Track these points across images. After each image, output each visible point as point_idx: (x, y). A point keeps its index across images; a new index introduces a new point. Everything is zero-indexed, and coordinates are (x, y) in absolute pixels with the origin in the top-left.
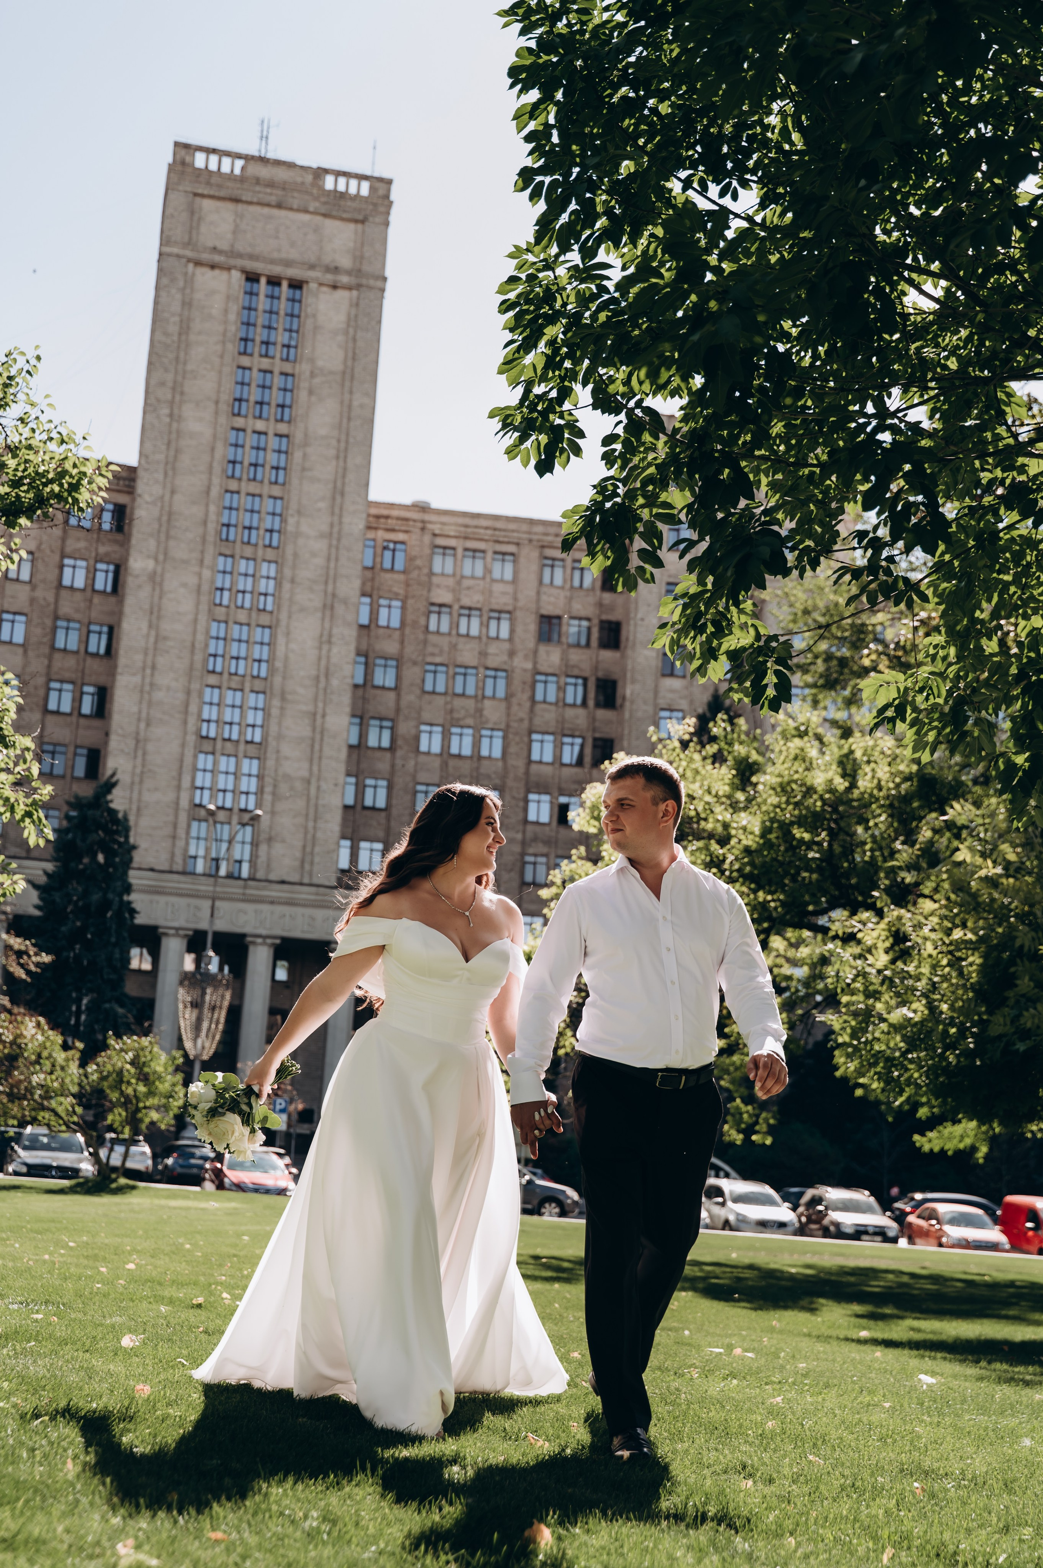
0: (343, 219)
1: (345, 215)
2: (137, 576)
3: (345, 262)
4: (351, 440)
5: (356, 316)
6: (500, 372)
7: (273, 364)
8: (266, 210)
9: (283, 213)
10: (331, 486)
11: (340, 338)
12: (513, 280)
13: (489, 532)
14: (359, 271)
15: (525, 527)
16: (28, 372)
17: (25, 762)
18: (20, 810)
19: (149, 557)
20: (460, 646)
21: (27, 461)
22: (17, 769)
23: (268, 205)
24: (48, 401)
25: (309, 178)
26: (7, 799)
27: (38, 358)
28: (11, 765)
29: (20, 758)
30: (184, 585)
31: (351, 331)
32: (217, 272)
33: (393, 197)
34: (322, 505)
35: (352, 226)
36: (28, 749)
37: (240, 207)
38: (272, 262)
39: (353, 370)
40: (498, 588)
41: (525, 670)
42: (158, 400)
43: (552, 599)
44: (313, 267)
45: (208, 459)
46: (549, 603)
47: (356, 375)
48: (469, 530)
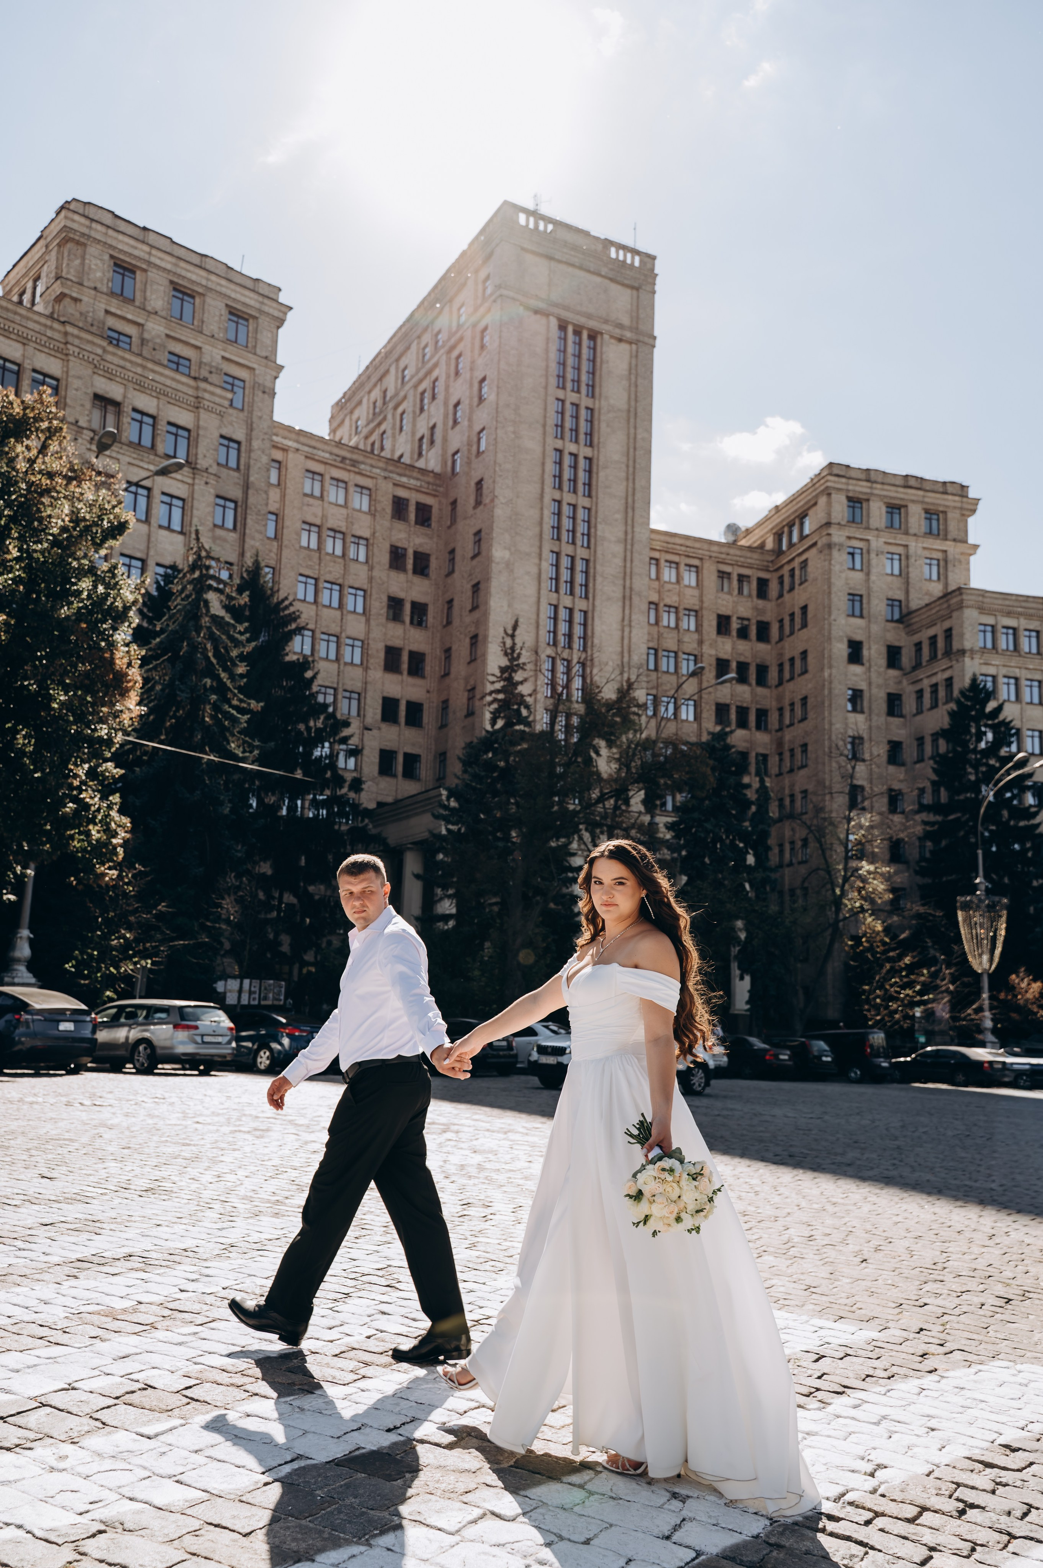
0: (623, 285)
2: (498, 563)
3: (626, 321)
4: (637, 466)
5: (636, 365)
7: (580, 398)
8: (570, 269)
9: (582, 274)
10: (623, 501)
11: (625, 383)
13: (683, 548)
14: (637, 329)
15: (706, 547)
19: (505, 548)
20: (665, 635)
23: (573, 265)
25: (600, 247)
30: (528, 573)
31: (633, 377)
32: (539, 317)
33: (656, 271)
34: (618, 516)
35: (629, 291)
37: (553, 264)
38: (579, 313)
39: (634, 409)
40: (689, 592)
41: (711, 656)
42: (506, 419)
43: (725, 603)
44: (606, 322)
45: (540, 472)
46: (723, 605)
47: (638, 414)
48: (670, 546)
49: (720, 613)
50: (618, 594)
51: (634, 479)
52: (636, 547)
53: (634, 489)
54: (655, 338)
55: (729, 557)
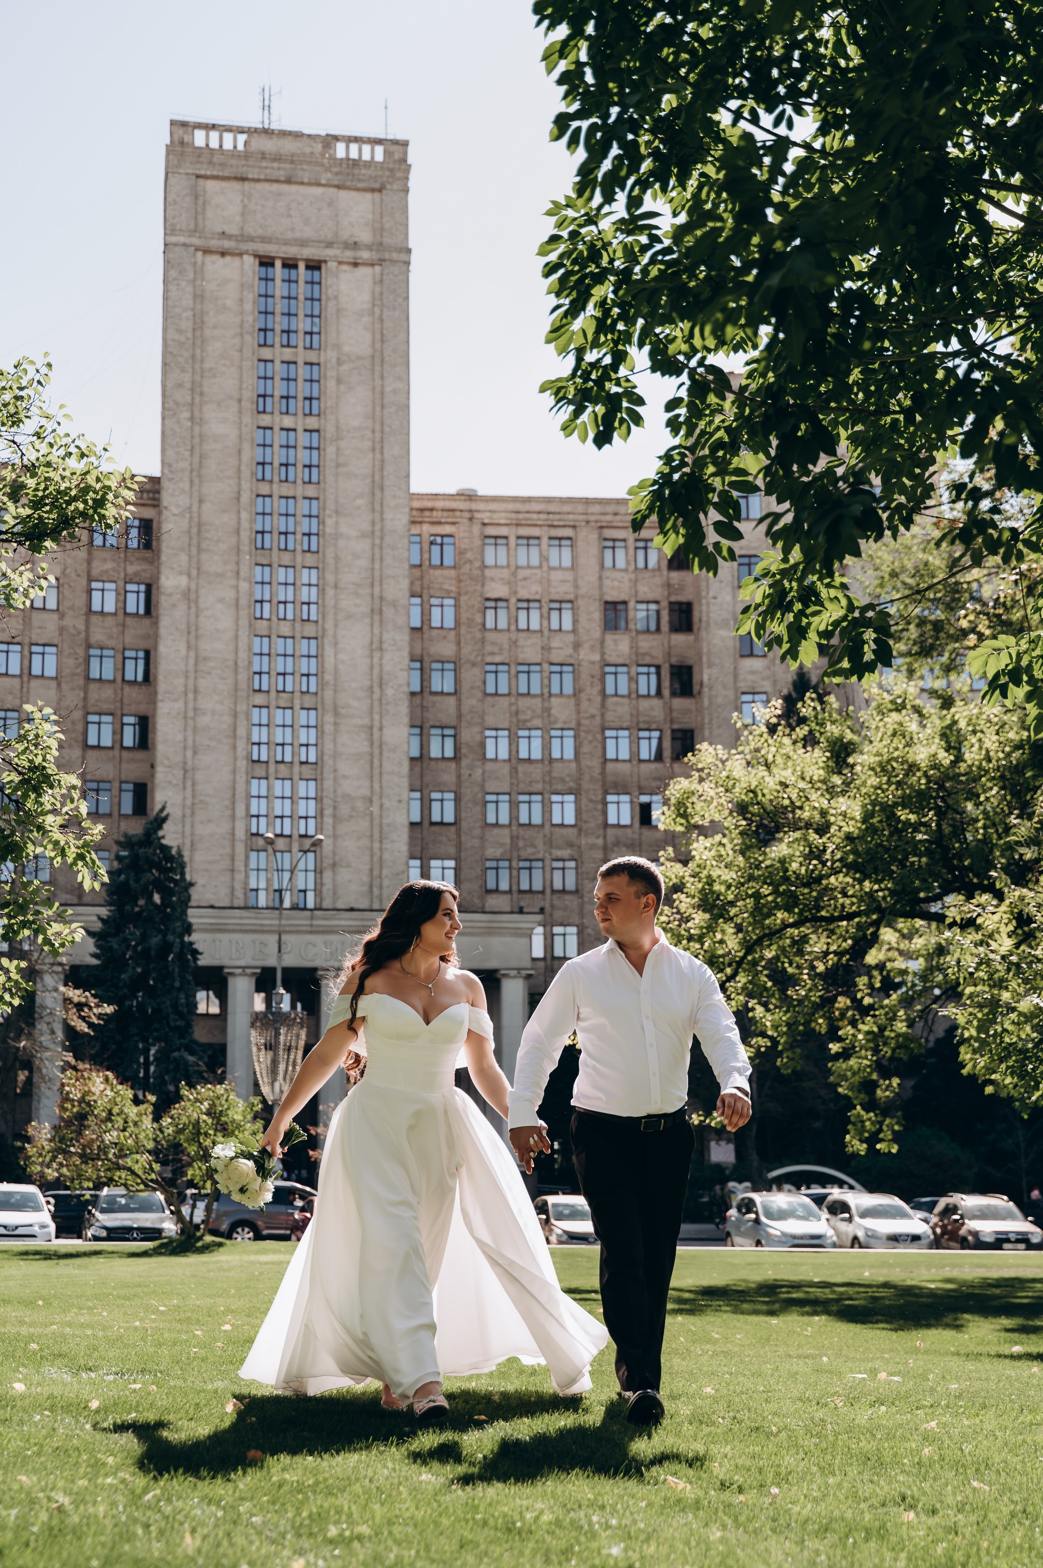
0: (358, 190)
1: (360, 185)
3: (365, 236)
4: (387, 429)
5: (381, 294)
6: (548, 341)
7: (296, 354)
8: (275, 187)
9: (293, 188)
11: (366, 319)
12: (554, 239)
13: (542, 516)
14: (381, 244)
15: (580, 508)
16: (39, 382)
17: (72, 801)
18: (71, 853)
19: (181, 573)
20: (521, 643)
21: (47, 479)
22: (64, 810)
23: (277, 181)
24: (64, 411)
25: (318, 147)
26: (56, 843)
27: (49, 365)
28: (58, 805)
29: (67, 798)
30: (221, 600)
31: (377, 311)
32: (228, 259)
33: (410, 161)
34: (361, 502)
35: (369, 196)
36: (74, 787)
37: (247, 186)
38: (286, 243)
39: (382, 353)
40: (556, 576)
41: (593, 663)
42: (177, 403)
43: (616, 583)
44: (334, 244)
45: (234, 462)
46: (613, 588)
47: (387, 358)
48: (521, 516)
49: (609, 598)
50: (365, 609)
53: (383, 461)
54: (409, 251)
55: (618, 518)
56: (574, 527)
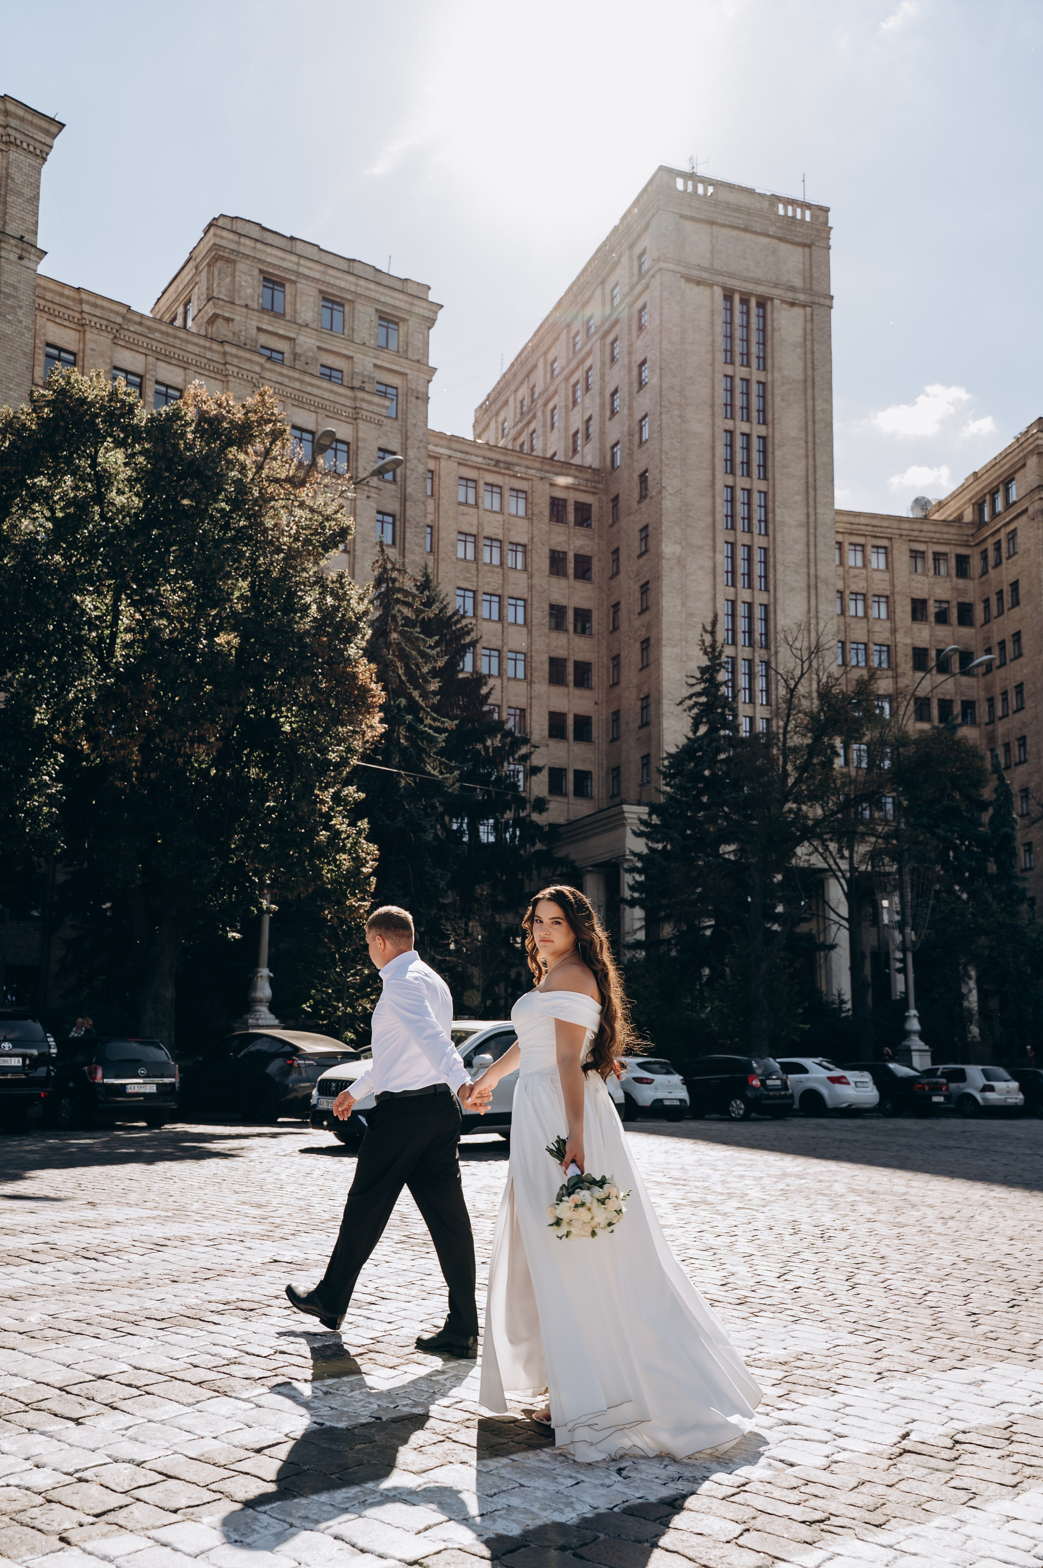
0: (794, 243)
1: (796, 239)
2: (669, 560)
3: (798, 283)
4: (818, 441)
5: (812, 330)
7: (751, 373)
8: (735, 233)
9: (748, 236)
10: (803, 481)
11: (800, 350)
13: (869, 528)
14: (811, 290)
15: (895, 524)
19: (676, 543)
20: (853, 626)
23: (737, 228)
25: (766, 205)
30: (701, 568)
31: (809, 344)
32: (701, 288)
33: (830, 225)
34: (798, 498)
35: (800, 249)
37: (715, 229)
38: (746, 280)
39: (813, 379)
40: (878, 576)
41: (906, 645)
42: (670, 403)
43: (919, 585)
44: (776, 285)
45: (710, 457)
46: (917, 588)
47: (817, 384)
48: (854, 527)
49: (915, 597)
50: (803, 583)
51: (814, 456)
52: (820, 530)
53: (815, 466)
54: (832, 298)
55: (922, 534)
56: (890, 539)
